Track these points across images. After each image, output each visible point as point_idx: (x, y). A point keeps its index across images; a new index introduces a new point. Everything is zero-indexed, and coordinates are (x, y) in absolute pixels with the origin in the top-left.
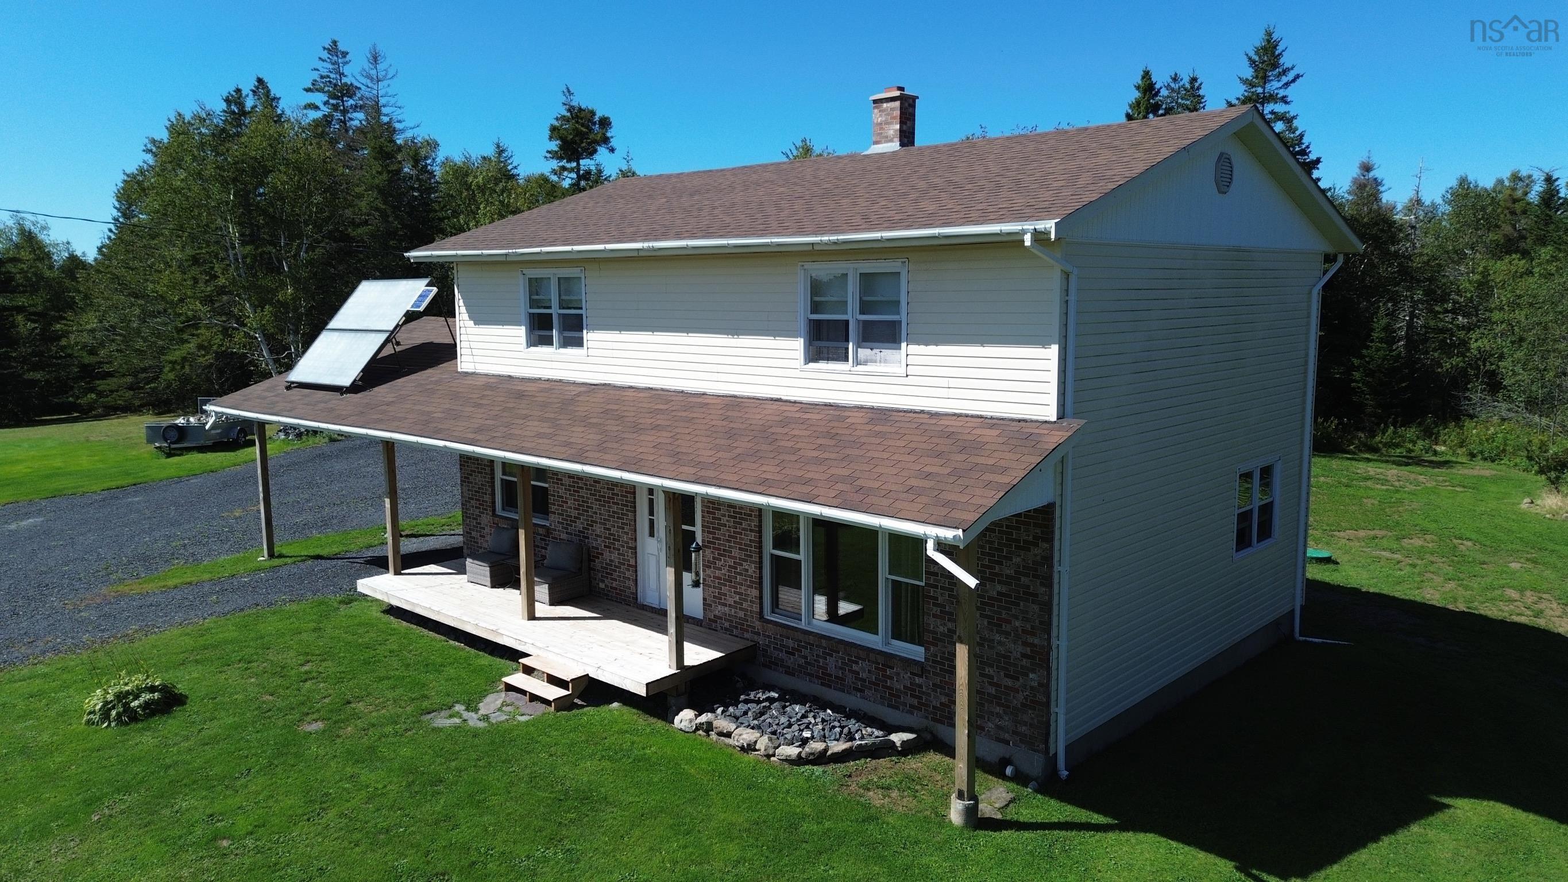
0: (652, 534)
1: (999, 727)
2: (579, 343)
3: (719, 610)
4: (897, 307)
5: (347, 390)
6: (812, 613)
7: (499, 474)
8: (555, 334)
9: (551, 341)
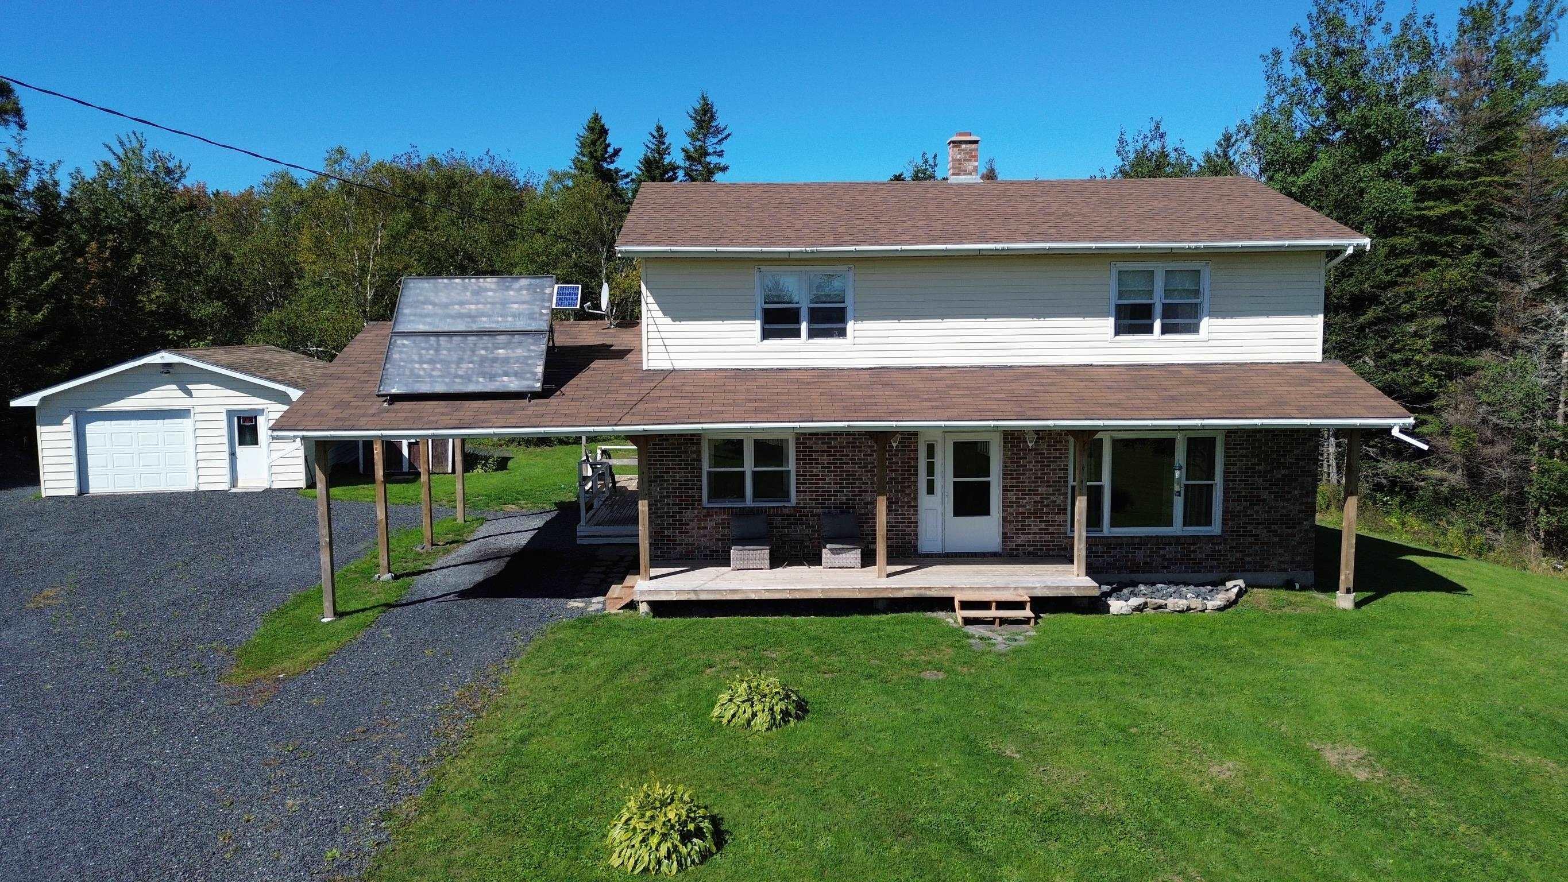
0: (931, 490)
1: (1281, 562)
2: (842, 333)
3: (1022, 539)
4: (1196, 293)
5: (534, 395)
6: (1114, 524)
7: (706, 468)
8: (804, 327)
9: (796, 334)
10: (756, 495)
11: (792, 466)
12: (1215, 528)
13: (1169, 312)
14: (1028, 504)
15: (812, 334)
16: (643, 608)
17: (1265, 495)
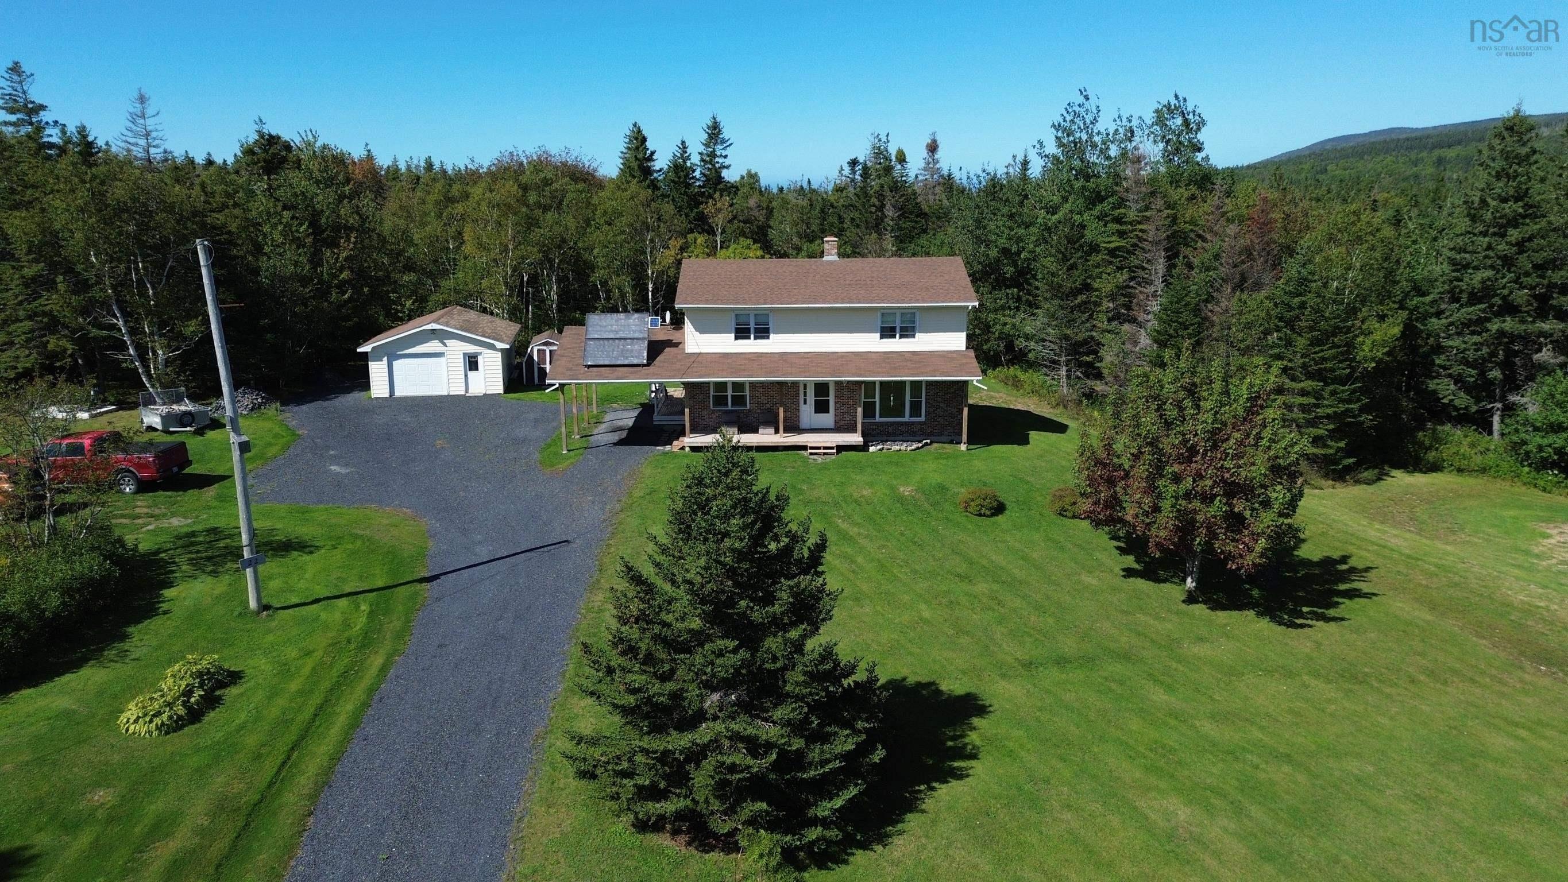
0: (805, 403)
1: (949, 432)
2: (768, 338)
3: (842, 423)
4: (914, 322)
5: (644, 365)
6: (881, 417)
7: (712, 393)
8: (752, 336)
9: (749, 338)
10: (733, 405)
11: (747, 393)
12: (923, 419)
13: (902, 329)
14: (845, 409)
15: (756, 338)
16: (687, 449)
17: (942, 405)
